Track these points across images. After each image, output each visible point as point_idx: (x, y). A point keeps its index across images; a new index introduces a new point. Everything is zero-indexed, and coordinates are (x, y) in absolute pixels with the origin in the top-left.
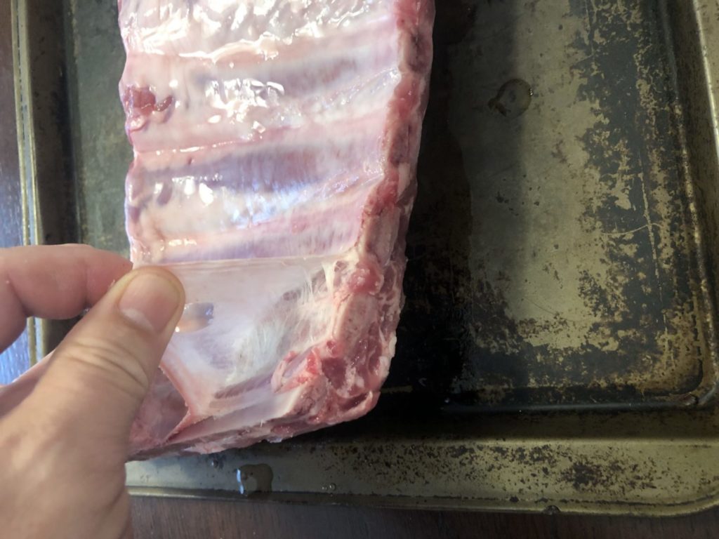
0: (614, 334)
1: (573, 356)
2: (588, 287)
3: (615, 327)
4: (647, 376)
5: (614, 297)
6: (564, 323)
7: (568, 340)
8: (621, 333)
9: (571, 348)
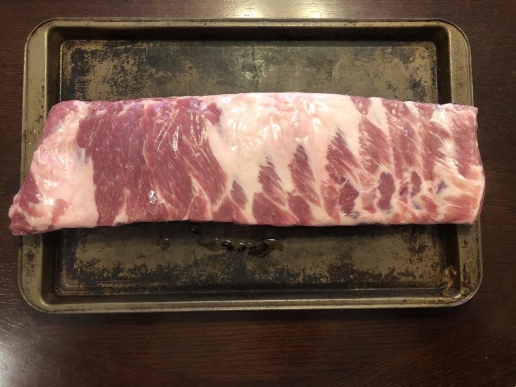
0: (79, 267)
1: (73, 254)
2: (95, 261)
3: (81, 268)
4: (65, 275)
5: (91, 269)
6: (84, 252)
7: (79, 254)
8: (79, 270)
9: (76, 253)
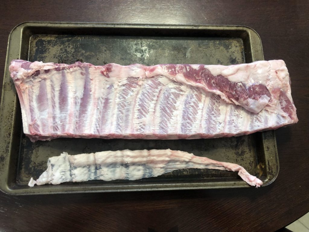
0: (33, 167)
1: (30, 158)
2: (43, 163)
3: (34, 167)
4: (23, 172)
5: (41, 167)
6: (37, 157)
7: (33, 158)
9: (31, 158)
